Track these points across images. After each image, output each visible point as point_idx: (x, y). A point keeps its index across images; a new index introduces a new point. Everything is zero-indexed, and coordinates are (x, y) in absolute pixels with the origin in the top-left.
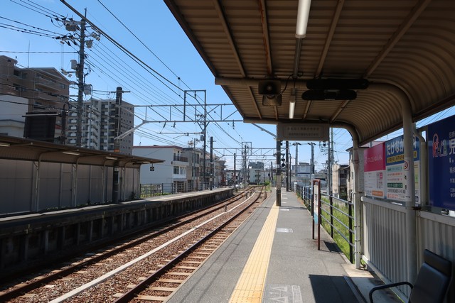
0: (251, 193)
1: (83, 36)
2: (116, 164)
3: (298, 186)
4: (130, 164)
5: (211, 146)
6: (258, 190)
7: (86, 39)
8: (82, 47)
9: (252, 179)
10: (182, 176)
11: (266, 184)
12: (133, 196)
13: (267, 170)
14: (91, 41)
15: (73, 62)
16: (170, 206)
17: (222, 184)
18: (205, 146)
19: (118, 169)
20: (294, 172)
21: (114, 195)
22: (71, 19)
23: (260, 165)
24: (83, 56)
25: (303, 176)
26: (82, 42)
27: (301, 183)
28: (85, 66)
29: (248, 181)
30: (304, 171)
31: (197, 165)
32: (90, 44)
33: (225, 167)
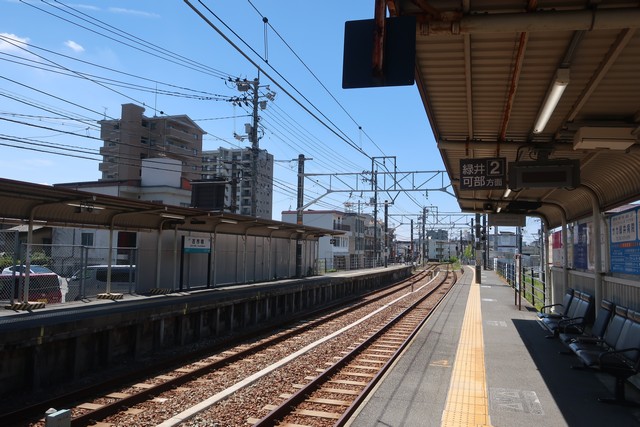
0: (436, 272)
1: (256, 97)
2: (299, 237)
3: (499, 263)
4: (312, 236)
5: (386, 212)
6: (443, 269)
7: (259, 100)
8: (255, 109)
9: (432, 254)
10: (343, 250)
11: (452, 262)
12: (311, 272)
13: (453, 242)
14: (265, 102)
15: (247, 125)
16: (350, 283)
17: (391, 260)
18: (376, 212)
19: (301, 242)
20: (492, 243)
21: (298, 268)
22: (245, 80)
23: (442, 234)
24: (256, 119)
25: (505, 250)
26: (255, 103)
27: (503, 259)
28: (259, 129)
29: (427, 257)
30: (508, 244)
31: (362, 236)
32: (264, 105)
33: (393, 237)
